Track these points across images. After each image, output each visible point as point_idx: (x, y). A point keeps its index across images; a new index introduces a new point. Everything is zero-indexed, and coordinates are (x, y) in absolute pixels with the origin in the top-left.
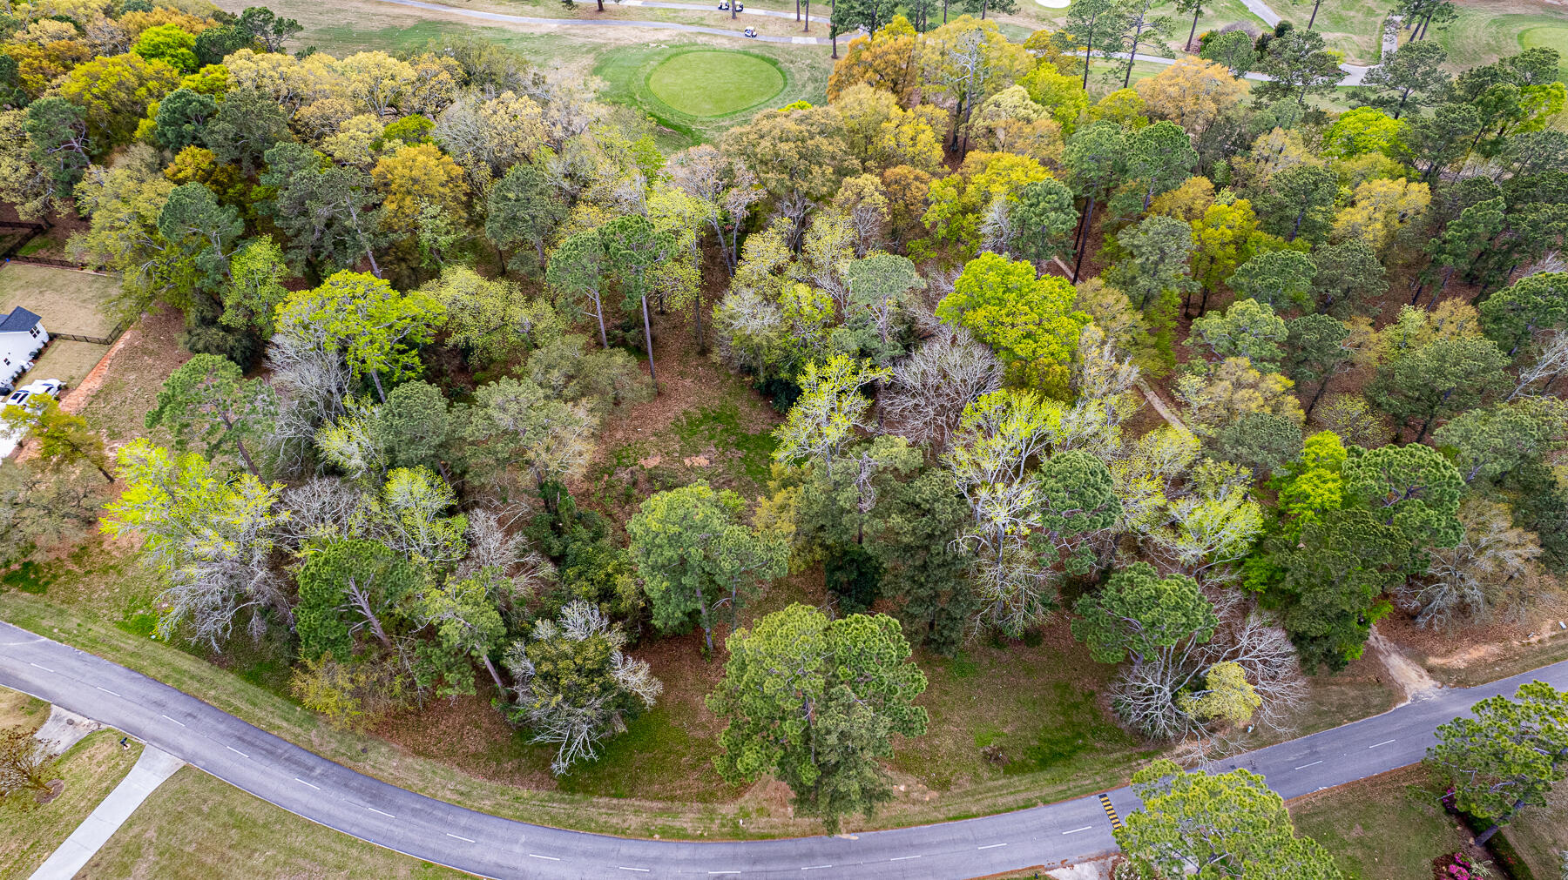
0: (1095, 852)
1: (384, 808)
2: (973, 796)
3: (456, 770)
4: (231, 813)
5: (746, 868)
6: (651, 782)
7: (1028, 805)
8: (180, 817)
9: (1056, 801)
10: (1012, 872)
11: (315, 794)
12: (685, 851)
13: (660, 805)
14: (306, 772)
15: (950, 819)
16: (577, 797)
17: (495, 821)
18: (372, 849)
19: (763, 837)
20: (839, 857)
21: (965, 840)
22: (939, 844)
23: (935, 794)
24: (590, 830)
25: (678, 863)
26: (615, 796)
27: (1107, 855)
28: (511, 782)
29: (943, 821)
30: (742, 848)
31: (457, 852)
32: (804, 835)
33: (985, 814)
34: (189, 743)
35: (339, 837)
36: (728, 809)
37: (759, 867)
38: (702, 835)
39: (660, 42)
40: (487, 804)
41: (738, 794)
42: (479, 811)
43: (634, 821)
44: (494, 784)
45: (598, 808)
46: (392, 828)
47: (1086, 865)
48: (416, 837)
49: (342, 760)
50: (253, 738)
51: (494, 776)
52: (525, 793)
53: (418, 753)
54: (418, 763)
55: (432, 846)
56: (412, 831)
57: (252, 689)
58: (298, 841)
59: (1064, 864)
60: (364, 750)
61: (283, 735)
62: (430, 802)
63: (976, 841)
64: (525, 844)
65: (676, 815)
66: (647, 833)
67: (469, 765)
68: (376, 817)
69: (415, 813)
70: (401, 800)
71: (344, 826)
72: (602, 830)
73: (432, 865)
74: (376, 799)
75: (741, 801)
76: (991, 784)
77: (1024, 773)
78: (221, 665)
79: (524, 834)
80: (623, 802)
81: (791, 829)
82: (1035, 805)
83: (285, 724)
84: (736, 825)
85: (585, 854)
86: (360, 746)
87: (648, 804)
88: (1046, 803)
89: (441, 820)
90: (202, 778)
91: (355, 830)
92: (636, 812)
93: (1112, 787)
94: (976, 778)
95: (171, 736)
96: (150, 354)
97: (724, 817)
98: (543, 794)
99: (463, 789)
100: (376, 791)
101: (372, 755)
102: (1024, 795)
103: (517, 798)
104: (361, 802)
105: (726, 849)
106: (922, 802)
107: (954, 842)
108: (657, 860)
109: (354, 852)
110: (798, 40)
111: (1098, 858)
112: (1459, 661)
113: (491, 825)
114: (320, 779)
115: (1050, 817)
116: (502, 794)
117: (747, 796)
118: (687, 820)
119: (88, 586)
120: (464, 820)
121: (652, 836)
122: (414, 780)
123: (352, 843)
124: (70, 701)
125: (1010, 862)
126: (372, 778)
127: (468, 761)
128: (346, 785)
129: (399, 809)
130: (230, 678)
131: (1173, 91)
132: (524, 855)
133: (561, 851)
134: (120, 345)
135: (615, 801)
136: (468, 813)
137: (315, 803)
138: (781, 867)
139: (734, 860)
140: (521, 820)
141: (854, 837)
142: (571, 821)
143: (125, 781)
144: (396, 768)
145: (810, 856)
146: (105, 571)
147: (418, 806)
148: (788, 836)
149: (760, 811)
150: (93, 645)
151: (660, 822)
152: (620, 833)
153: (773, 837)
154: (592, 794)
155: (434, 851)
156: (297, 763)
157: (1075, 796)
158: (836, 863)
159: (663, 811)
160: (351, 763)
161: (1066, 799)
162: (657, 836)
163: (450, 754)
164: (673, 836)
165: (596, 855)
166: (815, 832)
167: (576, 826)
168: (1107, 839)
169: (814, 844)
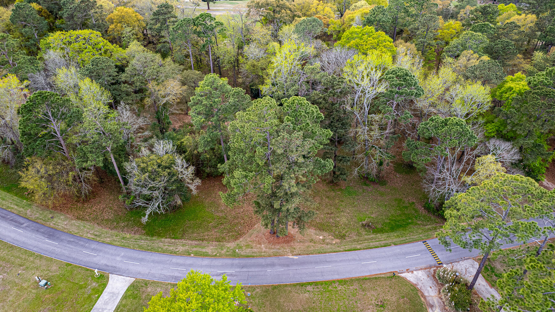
0: (424, 266)
1: (54, 240)
2: (357, 242)
3: (96, 225)
5: (238, 270)
6: (193, 232)
7: (386, 246)
9: (400, 244)
10: (380, 274)
11: (20, 234)
12: (206, 262)
13: (196, 243)
14: (19, 225)
15: (346, 251)
16: (154, 238)
17: (110, 246)
18: (41, 257)
19: (247, 257)
20: (288, 266)
21: (354, 260)
22: (341, 261)
23: (338, 241)
24: (158, 251)
25: (201, 266)
26: (173, 238)
27: (430, 267)
28: (122, 231)
29: (343, 251)
30: (236, 261)
31: (87, 259)
32: (270, 256)
33: (364, 249)
35: (26, 252)
36: (231, 245)
37: (245, 270)
38: (216, 255)
40: (108, 240)
41: (236, 238)
42: (103, 243)
43: (181, 249)
44: (113, 232)
45: (164, 243)
46: (55, 248)
47: (420, 272)
48: (66, 253)
49: (39, 221)
51: (114, 228)
52: (128, 236)
53: (78, 218)
54: (78, 223)
55: (74, 256)
56: (65, 250)
57: (5, 194)
59: (408, 271)
60: (52, 218)
61: (12, 211)
62: (79, 238)
63: (360, 260)
64: (123, 257)
65: (204, 247)
66: (188, 254)
67: (103, 223)
68: (48, 244)
69: (69, 242)
70: (64, 237)
71: (30, 247)
72: (164, 252)
73: (71, 265)
74: (51, 236)
75: (238, 242)
76: (366, 237)
77: (383, 233)
79: (123, 252)
80: (177, 241)
81: (263, 254)
82: (390, 245)
83: (16, 207)
84: (234, 252)
85: (153, 261)
86: (51, 216)
87: (190, 242)
88: (395, 245)
89: (82, 245)
91: (35, 249)
92: (183, 245)
93: (428, 239)
94: (359, 234)
97: (228, 248)
98: (137, 236)
99: (97, 233)
100: (53, 234)
101: (55, 219)
102: (384, 242)
103: (123, 238)
104: (43, 238)
105: (228, 261)
106: (331, 244)
107: (349, 260)
108: (191, 265)
109: (32, 259)
111: (425, 269)
113: (108, 248)
114: (26, 228)
115: (399, 250)
116: (116, 236)
117: (241, 239)
118: (209, 249)
120: (94, 246)
121: (190, 255)
122: (74, 230)
123: (32, 254)
125: (379, 270)
126: (52, 228)
128: (37, 231)
129: (62, 240)
132: (121, 261)
133: (141, 260)
135: (173, 240)
136: (97, 243)
137: (18, 237)
138: (256, 270)
139: (232, 265)
140: (123, 246)
141: (295, 257)
142: (149, 248)
144: (66, 225)
145: (273, 265)
147: (72, 240)
148: (261, 257)
149: (248, 246)
151: (195, 249)
152: (173, 253)
153: (253, 257)
154: (162, 237)
155: (74, 259)
156: (16, 222)
157: (409, 242)
158: (286, 268)
159: (197, 245)
160: (43, 222)
161: (406, 243)
162: (192, 255)
163: (95, 219)
164: (201, 255)
165: (159, 262)
166: (275, 255)
167: (151, 250)
168: (429, 260)
169: (275, 260)
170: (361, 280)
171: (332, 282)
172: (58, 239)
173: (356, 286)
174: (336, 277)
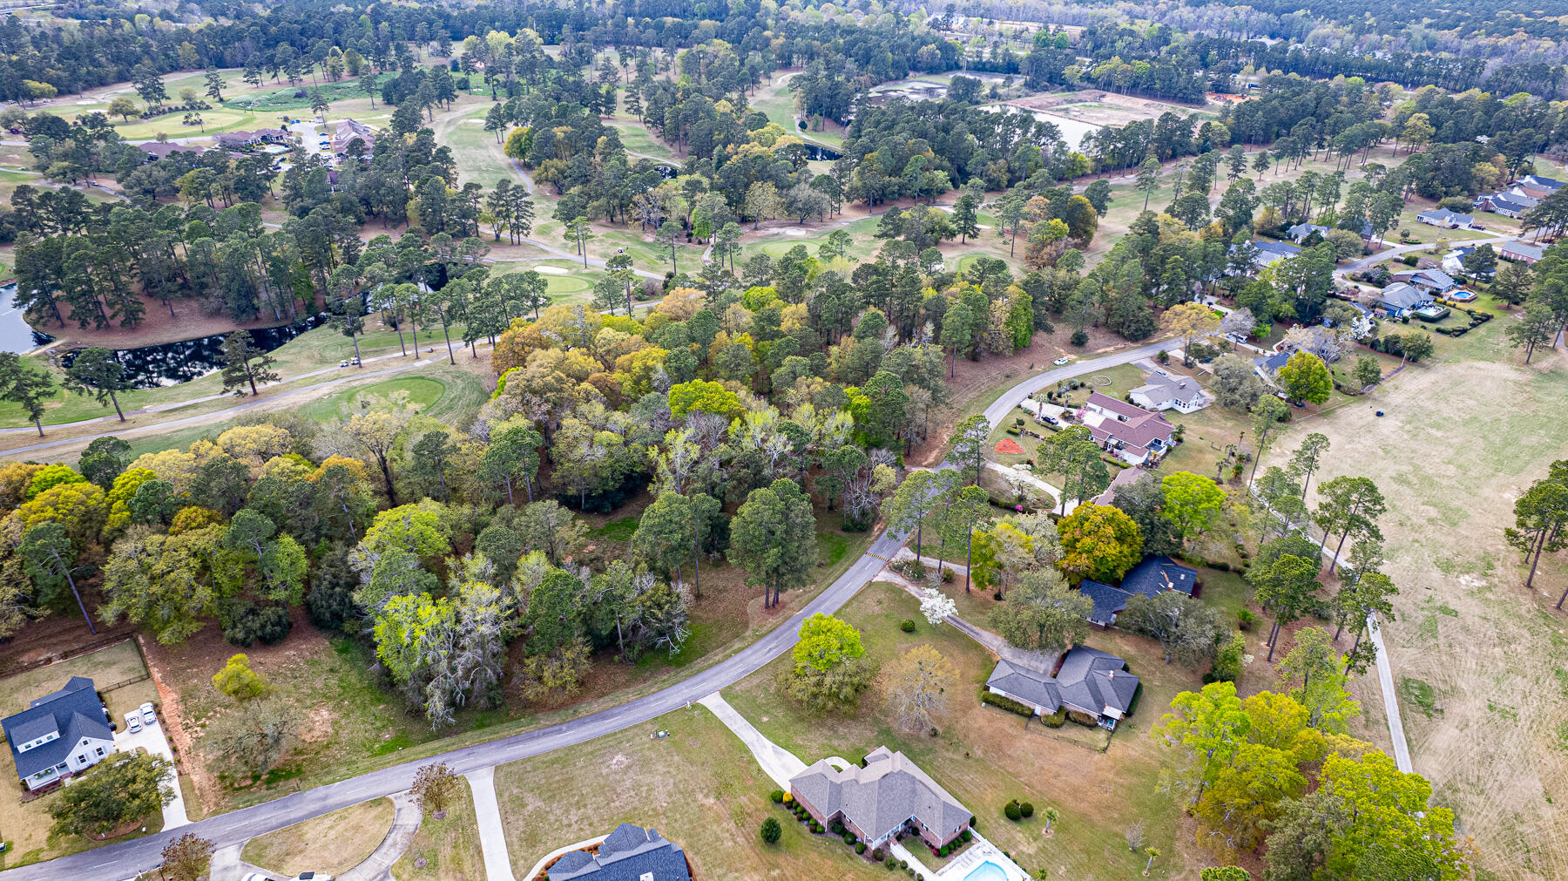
0: (880, 568)
2: (827, 578)
3: (626, 690)
4: (543, 762)
5: (775, 642)
6: (710, 645)
7: (846, 570)
8: (520, 780)
9: (853, 564)
10: (861, 588)
11: (574, 734)
12: (749, 652)
13: (722, 648)
14: (560, 731)
15: (826, 588)
16: (687, 666)
18: (626, 729)
19: (770, 631)
21: (837, 590)
22: (831, 595)
23: (814, 586)
25: (750, 656)
26: (702, 656)
27: (884, 566)
28: (655, 678)
29: (824, 590)
30: (768, 638)
31: (663, 707)
32: (783, 622)
33: (836, 580)
34: (487, 760)
35: (606, 736)
36: (748, 633)
37: (779, 639)
38: (749, 644)
39: (330, 394)
40: (655, 689)
41: (746, 627)
42: (654, 693)
43: (720, 657)
44: (648, 683)
45: (699, 664)
46: (625, 719)
47: (881, 572)
48: (639, 715)
49: (570, 719)
50: (516, 740)
51: (645, 681)
52: (665, 677)
53: (601, 697)
54: (606, 699)
55: (649, 713)
56: (634, 715)
57: (487, 729)
58: (590, 749)
59: (875, 576)
60: (576, 711)
62: (629, 704)
63: (840, 588)
64: (686, 688)
65: (732, 646)
66: (728, 657)
67: (629, 685)
68: (614, 722)
69: (627, 710)
70: (617, 711)
71: (603, 732)
72: (711, 666)
73: (658, 716)
74: (604, 718)
75: (750, 628)
76: (828, 572)
77: (836, 563)
78: (456, 733)
79: (682, 686)
80: (707, 656)
81: (778, 623)
82: (849, 568)
83: (521, 728)
84: (757, 635)
85: (713, 675)
86: (572, 712)
87: (717, 650)
88: (851, 566)
89: (642, 705)
90: (510, 765)
91: (610, 730)
92: (716, 655)
93: (867, 550)
94: (822, 574)
95: (473, 764)
96: (188, 667)
97: (750, 636)
98: (673, 673)
99: (638, 692)
100: (601, 716)
101: (581, 710)
102: (843, 568)
103: (665, 680)
104: (600, 722)
105: (763, 642)
106: (812, 590)
107: (835, 592)
108: (741, 660)
109: (619, 735)
110: (418, 364)
111: (882, 569)
112: (931, 459)
113: (665, 693)
114: (569, 729)
115: (856, 568)
116: (656, 683)
117: (750, 625)
118: (738, 645)
119: (326, 756)
120: (652, 699)
121: (730, 656)
122: (612, 703)
123: (615, 734)
124: (395, 789)
125: (858, 586)
126: (592, 714)
127: (627, 684)
128: (584, 723)
129: (619, 714)
130: (469, 734)
131: (680, 304)
132: (691, 690)
133: (703, 681)
134: (157, 675)
135: (704, 658)
136: (650, 696)
137: (579, 736)
138: (786, 635)
139: (768, 642)
141: (801, 611)
142: (695, 672)
143: (473, 789)
144: (599, 706)
145: (794, 625)
146: (327, 747)
147: (626, 708)
149: (761, 626)
150: (368, 770)
151: (728, 652)
152: (718, 663)
153: (774, 629)
154: (692, 662)
155: (652, 713)
156: (549, 733)
157: (858, 559)
159: (725, 648)
160: (576, 717)
161: (856, 561)
162: (733, 655)
163: (616, 688)
164: (739, 651)
165: (718, 673)
166: (787, 619)
167: (699, 672)
168: (879, 563)
169: (788, 623)
170: (854, 598)
171: (840, 609)
172: (613, 716)
173: (855, 604)
174: (839, 606)
